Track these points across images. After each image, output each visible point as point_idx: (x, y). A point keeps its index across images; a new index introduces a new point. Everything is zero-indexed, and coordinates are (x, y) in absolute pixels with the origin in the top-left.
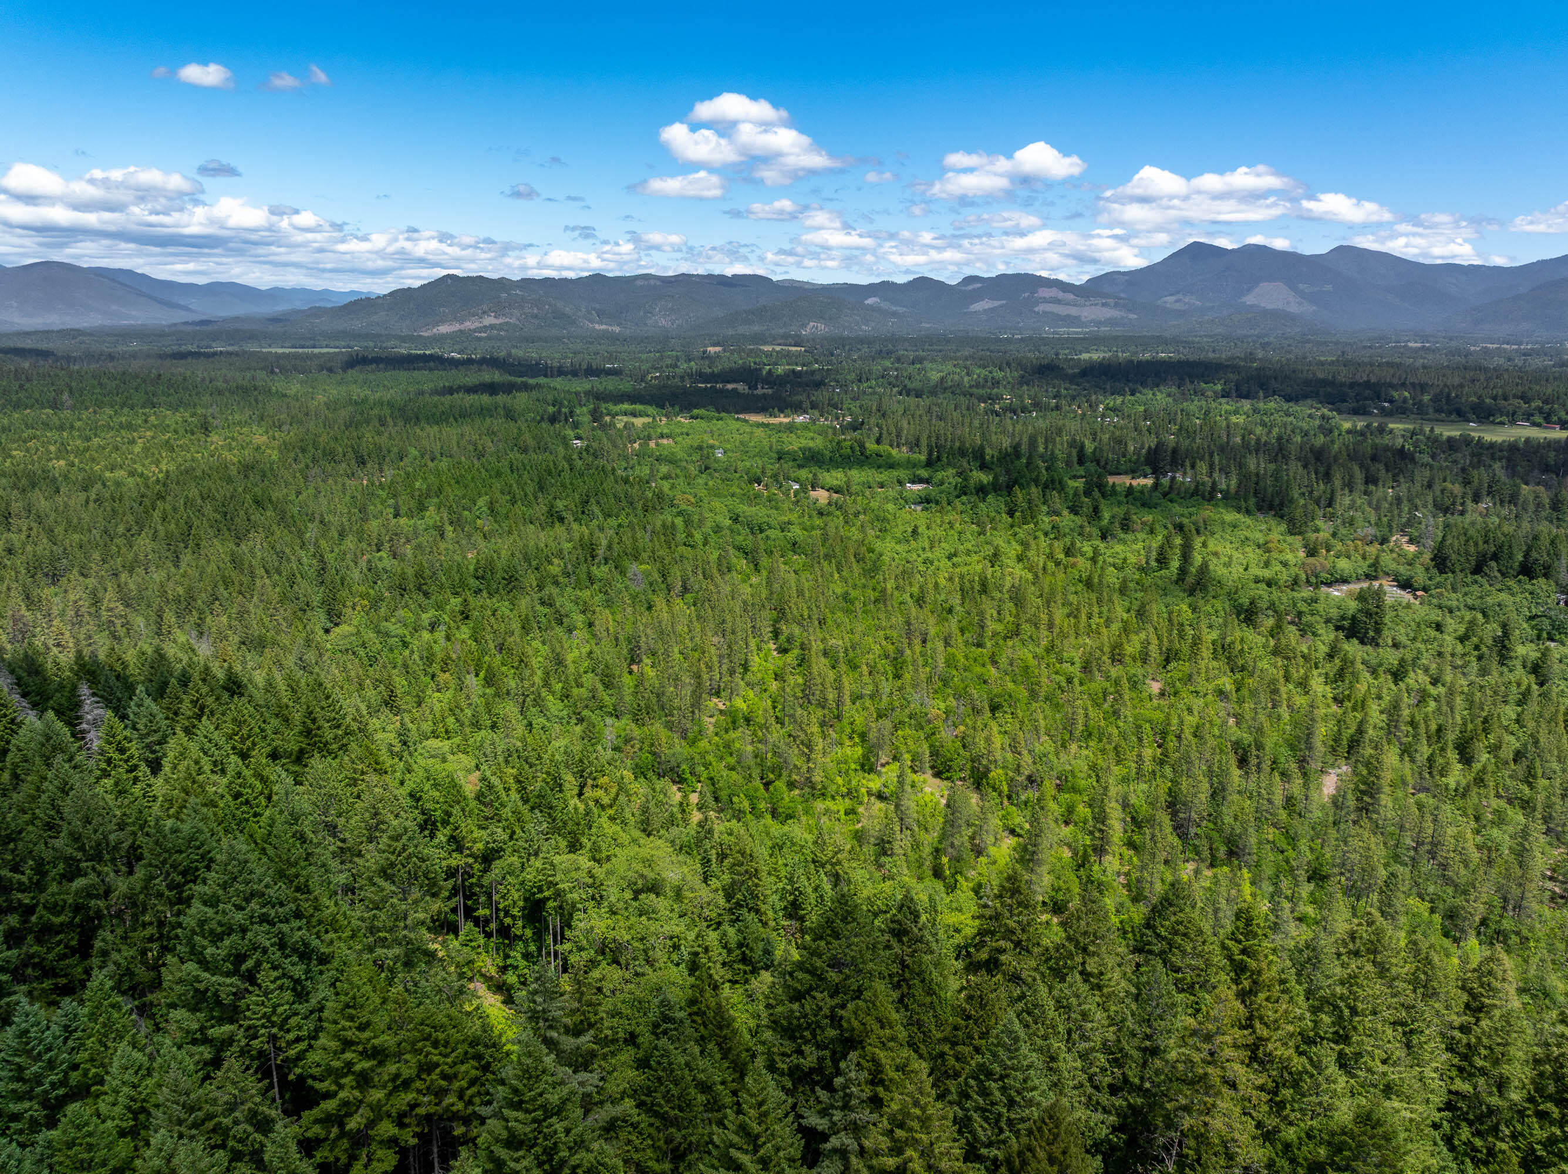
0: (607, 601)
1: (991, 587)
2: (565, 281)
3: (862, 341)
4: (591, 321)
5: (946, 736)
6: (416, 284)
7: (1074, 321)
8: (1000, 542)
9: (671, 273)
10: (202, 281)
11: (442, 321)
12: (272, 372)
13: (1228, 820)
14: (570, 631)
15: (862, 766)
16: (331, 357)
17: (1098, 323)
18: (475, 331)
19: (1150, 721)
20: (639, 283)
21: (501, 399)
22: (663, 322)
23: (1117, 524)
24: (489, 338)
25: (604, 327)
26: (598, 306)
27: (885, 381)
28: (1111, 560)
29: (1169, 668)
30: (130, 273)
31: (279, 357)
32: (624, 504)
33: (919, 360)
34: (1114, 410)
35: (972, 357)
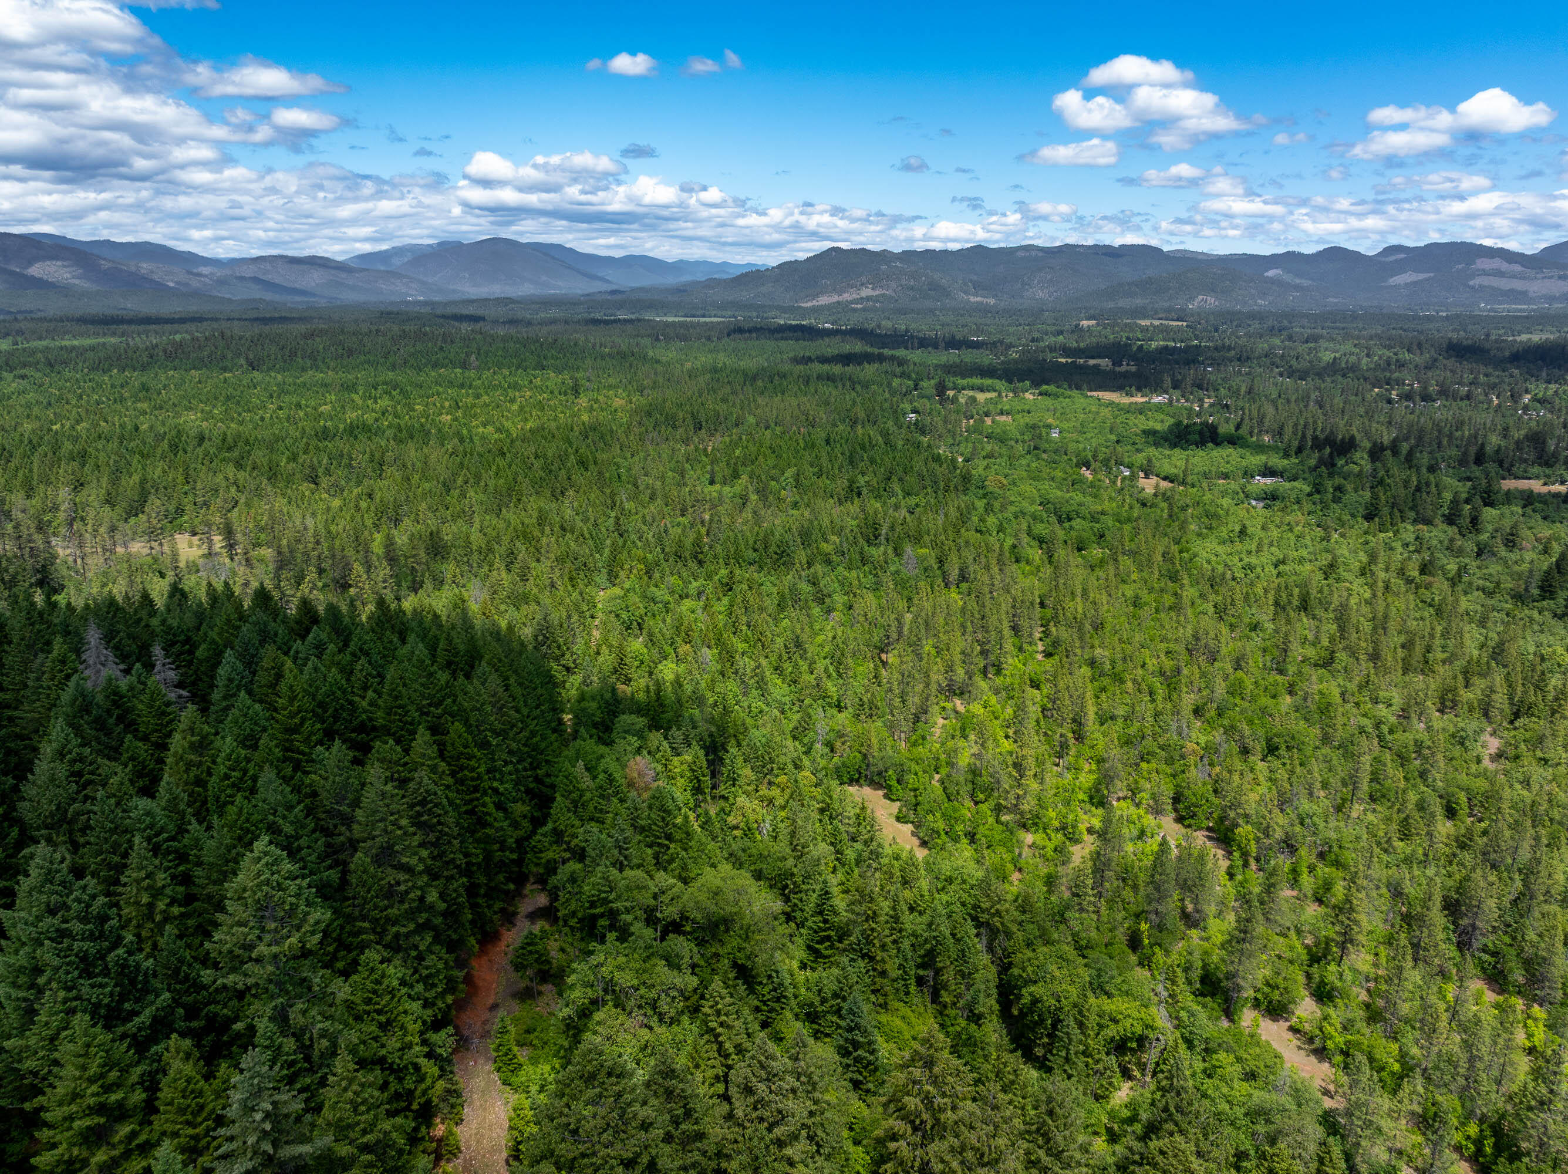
0: (876, 583)
1: (1313, 602)
2: (945, 252)
3: (1253, 316)
4: (965, 293)
5: (1197, 777)
6: (802, 256)
7: (1521, 296)
8: (1343, 551)
9: (1058, 244)
10: (618, 254)
11: (822, 293)
12: (657, 339)
13: (1531, 936)
14: (829, 611)
15: (1091, 798)
16: (712, 326)
17: (1551, 299)
18: (852, 302)
19: (1468, 790)
20: (1020, 254)
21: (849, 369)
22: (1040, 294)
23: (1499, 540)
24: (864, 310)
25: (979, 299)
26: (975, 278)
27: (1268, 361)
28: (1481, 582)
29: (1517, 724)
30: (560, 247)
31: (667, 325)
32: (928, 482)
33: (1315, 338)
34: (1542, 401)
35: (1378, 336)
